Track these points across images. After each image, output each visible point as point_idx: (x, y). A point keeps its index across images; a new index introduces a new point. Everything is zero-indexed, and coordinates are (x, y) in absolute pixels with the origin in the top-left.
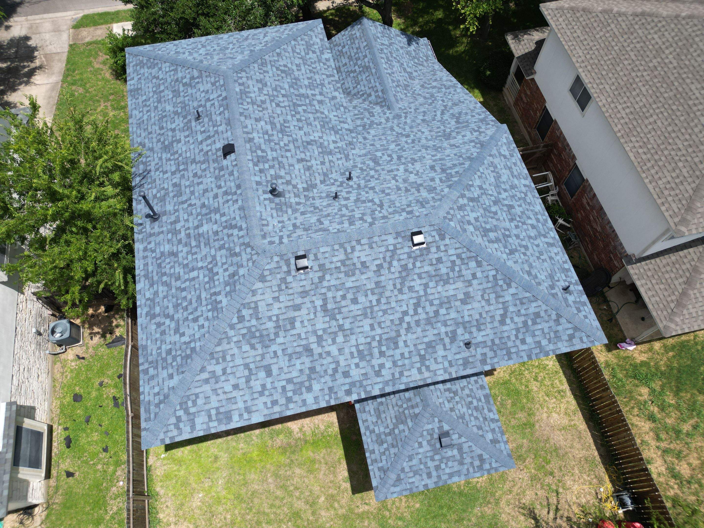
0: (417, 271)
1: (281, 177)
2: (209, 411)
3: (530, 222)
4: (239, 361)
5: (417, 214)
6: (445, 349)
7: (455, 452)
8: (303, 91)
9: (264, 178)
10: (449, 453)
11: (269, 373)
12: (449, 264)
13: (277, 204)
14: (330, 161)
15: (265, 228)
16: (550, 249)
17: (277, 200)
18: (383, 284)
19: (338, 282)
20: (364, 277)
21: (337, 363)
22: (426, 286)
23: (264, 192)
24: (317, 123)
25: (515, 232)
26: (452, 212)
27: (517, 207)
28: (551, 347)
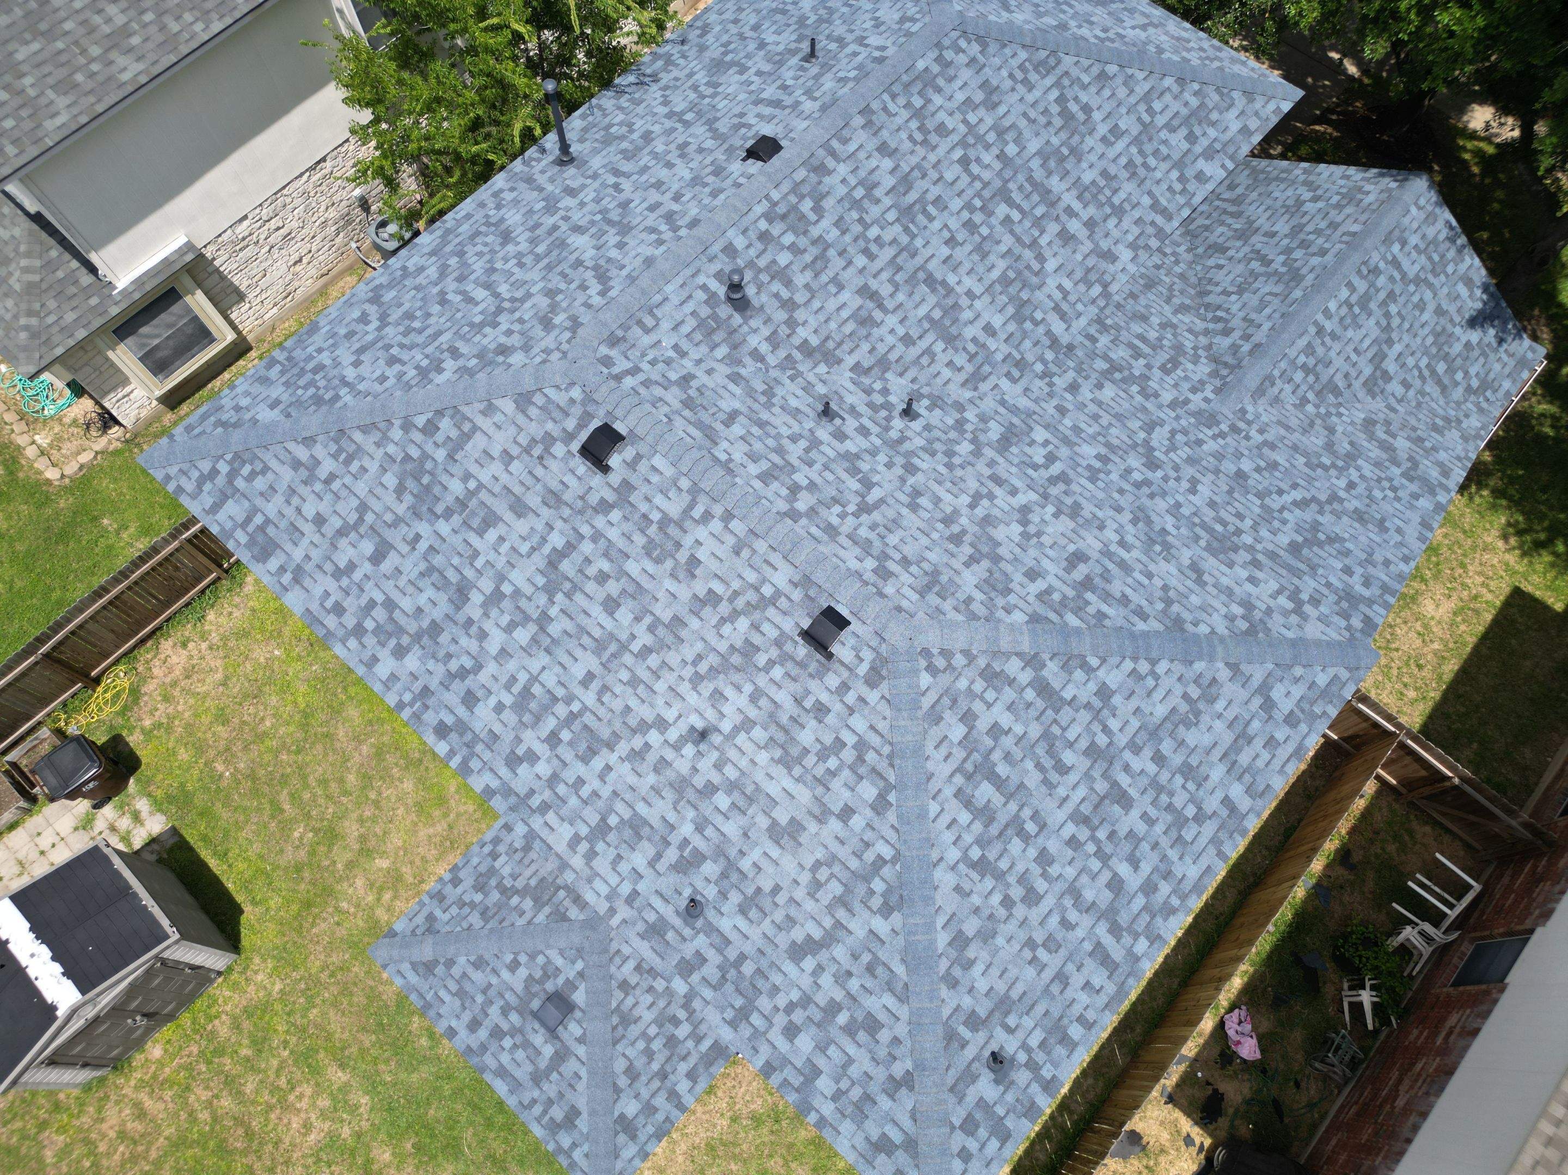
0: (762, 681)
1: (788, 283)
2: (255, 510)
3: (1124, 869)
4: (361, 488)
5: (889, 590)
6: (652, 864)
7: (548, 1051)
8: (1055, 183)
9: (752, 252)
10: (538, 1038)
11: (377, 558)
12: (828, 739)
13: (714, 316)
14: (928, 352)
15: (637, 331)
16: (1090, 964)
17: (725, 311)
18: (684, 633)
19: (621, 543)
20: (669, 584)
21: (478, 667)
22: (746, 725)
23: (718, 276)
24: (1002, 265)
25: (1053, 846)
26: (959, 660)
27: (1135, 813)
28: (828, 1109)
